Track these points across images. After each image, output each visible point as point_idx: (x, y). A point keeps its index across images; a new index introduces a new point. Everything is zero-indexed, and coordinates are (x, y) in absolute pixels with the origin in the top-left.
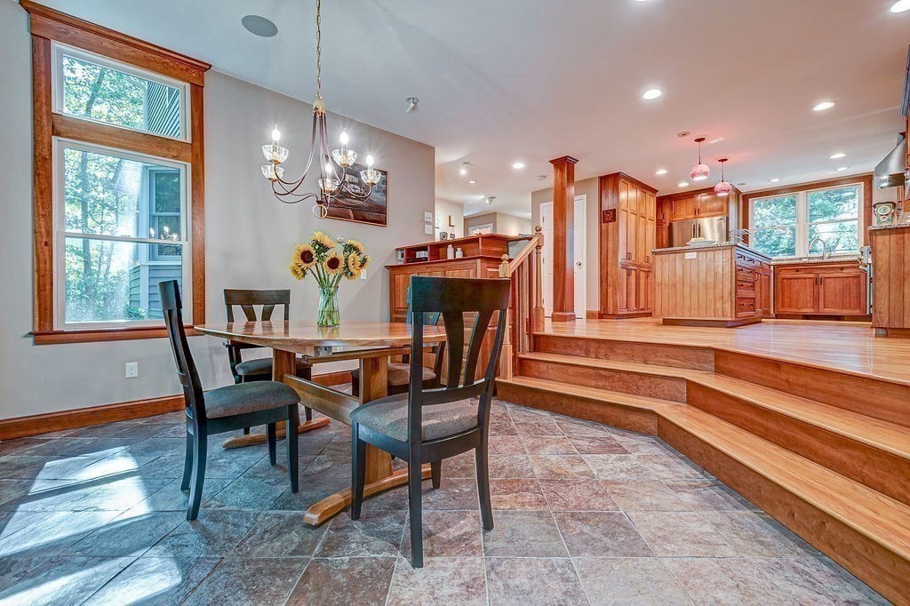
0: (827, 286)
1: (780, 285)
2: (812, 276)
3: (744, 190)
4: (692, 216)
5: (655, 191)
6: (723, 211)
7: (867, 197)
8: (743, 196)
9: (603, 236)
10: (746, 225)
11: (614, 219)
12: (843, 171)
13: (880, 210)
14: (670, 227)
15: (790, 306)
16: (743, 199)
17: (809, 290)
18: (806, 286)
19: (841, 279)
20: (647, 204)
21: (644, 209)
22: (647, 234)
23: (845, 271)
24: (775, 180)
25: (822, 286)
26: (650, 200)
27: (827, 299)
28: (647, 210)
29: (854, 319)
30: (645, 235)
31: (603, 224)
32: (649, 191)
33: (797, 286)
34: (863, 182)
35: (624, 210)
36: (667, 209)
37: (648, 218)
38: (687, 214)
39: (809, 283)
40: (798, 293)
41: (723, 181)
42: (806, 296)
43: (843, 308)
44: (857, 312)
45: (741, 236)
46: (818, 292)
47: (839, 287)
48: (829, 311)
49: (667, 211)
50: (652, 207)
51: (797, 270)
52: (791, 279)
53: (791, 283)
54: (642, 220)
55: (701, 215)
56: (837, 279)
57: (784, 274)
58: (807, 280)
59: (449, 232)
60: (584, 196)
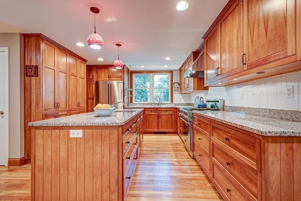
0: (162, 119)
2: (157, 114)
3: (131, 69)
4: (107, 79)
5: (85, 61)
6: (122, 78)
7: (172, 80)
8: (130, 72)
9: (26, 90)
10: (131, 87)
13: (175, 85)
14: (97, 83)
15: (149, 128)
16: (130, 74)
17: (156, 120)
19: (166, 116)
20: (78, 68)
21: (75, 70)
22: (78, 88)
23: (168, 112)
24: (143, 67)
25: (160, 119)
26: (81, 67)
27: (162, 124)
28: (78, 72)
29: (170, 133)
30: (76, 88)
31: (26, 78)
32: (81, 61)
33: (151, 118)
34: (170, 74)
35: (50, 67)
36: (95, 73)
37: (79, 76)
38: (105, 77)
39: (156, 117)
40: (152, 121)
41: (119, 59)
42: (155, 123)
43: (167, 129)
44: (172, 130)
45: (130, 91)
46: (159, 122)
47: (166, 119)
48: (163, 130)
49: (95, 74)
50: (82, 71)
51: (152, 111)
52: (149, 115)
53: (149, 117)
54: (73, 78)
55: (112, 79)
56: (165, 116)
57: (147, 113)
58: (155, 115)
60: (6, 49)
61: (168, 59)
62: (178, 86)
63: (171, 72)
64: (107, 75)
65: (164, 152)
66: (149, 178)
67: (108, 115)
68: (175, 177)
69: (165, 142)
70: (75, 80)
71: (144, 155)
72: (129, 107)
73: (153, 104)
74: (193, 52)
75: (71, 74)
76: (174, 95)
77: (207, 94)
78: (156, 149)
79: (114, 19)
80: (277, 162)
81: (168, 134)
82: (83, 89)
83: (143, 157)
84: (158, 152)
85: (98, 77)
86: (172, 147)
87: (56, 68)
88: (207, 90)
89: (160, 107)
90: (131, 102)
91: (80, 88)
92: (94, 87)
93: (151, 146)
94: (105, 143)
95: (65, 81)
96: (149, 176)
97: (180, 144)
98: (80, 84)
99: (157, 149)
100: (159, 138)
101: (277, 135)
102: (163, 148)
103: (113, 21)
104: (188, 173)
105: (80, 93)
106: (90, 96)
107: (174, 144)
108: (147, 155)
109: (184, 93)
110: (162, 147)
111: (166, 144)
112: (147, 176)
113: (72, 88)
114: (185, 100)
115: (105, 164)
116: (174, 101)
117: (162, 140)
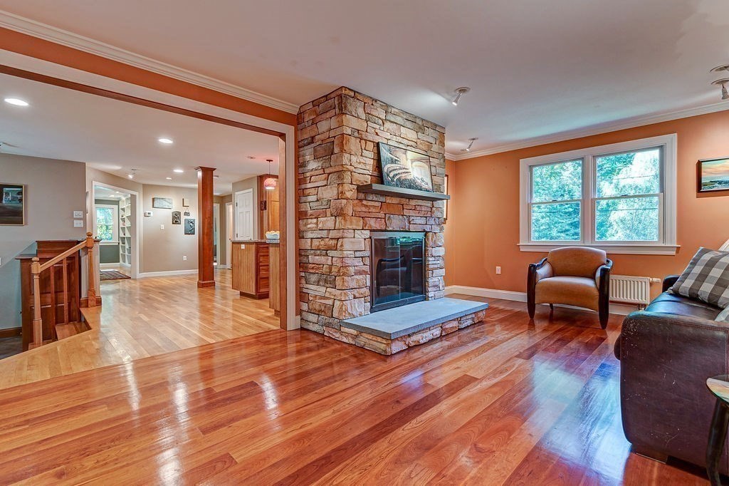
11: (265, 208)
31: (261, 211)
59: (183, 211)
60: (251, 190)
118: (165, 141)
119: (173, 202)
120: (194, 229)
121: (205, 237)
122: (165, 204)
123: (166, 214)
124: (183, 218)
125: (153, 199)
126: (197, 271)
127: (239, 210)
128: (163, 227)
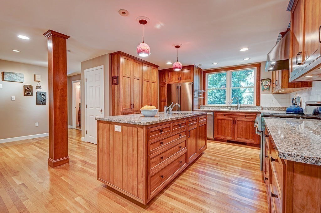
0: (239, 125)
1: (216, 122)
2: (231, 119)
3: (204, 68)
4: (177, 81)
6: (191, 79)
7: (258, 76)
10: (204, 88)
11: (118, 83)
12: (247, 60)
13: (263, 83)
15: (221, 135)
16: (203, 73)
17: (230, 127)
18: (228, 124)
19: (245, 122)
20: (151, 74)
21: (148, 76)
22: (150, 91)
23: (247, 117)
24: (215, 64)
25: (236, 125)
26: (153, 72)
27: (238, 133)
28: (150, 77)
29: (251, 145)
30: (148, 92)
31: (113, 85)
32: (153, 67)
33: (224, 124)
34: (256, 68)
35: (127, 76)
36: (167, 76)
37: (151, 81)
38: (176, 80)
39: (230, 123)
40: (225, 127)
41: (177, 61)
42: (228, 129)
43: (246, 138)
44: (253, 142)
45: (202, 93)
46: (234, 129)
47: (244, 127)
48: (239, 139)
49: (167, 78)
50: (155, 75)
51: (225, 115)
52: (221, 120)
53: (221, 122)
54: (146, 83)
55: (182, 81)
56: (243, 122)
57: (219, 117)
58: (229, 121)
59: (34, 85)
60: (102, 66)
61: (244, 49)
62: (268, 83)
63: (258, 66)
64: (177, 78)
65: (228, 165)
66: (193, 185)
67: (152, 116)
68: (224, 195)
69: (237, 155)
70: (148, 85)
71: (201, 162)
72: (200, 110)
73: (229, 107)
74: (281, 33)
75: (144, 80)
76: (262, 96)
77: (309, 93)
78: (219, 159)
79: (162, 24)
80: (314, 210)
81: (247, 145)
82: (155, 92)
83: (200, 164)
84: (219, 163)
85: (170, 80)
86: (243, 162)
87: (131, 77)
88: (310, 88)
89: (238, 110)
90: (204, 104)
91: (152, 92)
92: (166, 89)
93: (216, 155)
94: (134, 139)
95: (139, 86)
96: (194, 184)
97: (257, 160)
98: (152, 87)
99: (221, 159)
100: (231, 148)
101: (308, 163)
102: (229, 160)
103: (162, 26)
104: (245, 197)
105: (152, 96)
106: (162, 99)
107: (249, 159)
108: (204, 163)
109: (277, 93)
110: (228, 158)
111: (237, 157)
112: (191, 183)
113: (145, 91)
114: (280, 103)
115: (135, 157)
116: (262, 104)
117: (234, 151)
118: (23, 37)
119: (25, 77)
120: (45, 100)
121: (58, 110)
122: (15, 78)
123: (18, 88)
124: (35, 91)
125: (3, 73)
126: (47, 134)
127: (87, 85)
128: (14, 98)
